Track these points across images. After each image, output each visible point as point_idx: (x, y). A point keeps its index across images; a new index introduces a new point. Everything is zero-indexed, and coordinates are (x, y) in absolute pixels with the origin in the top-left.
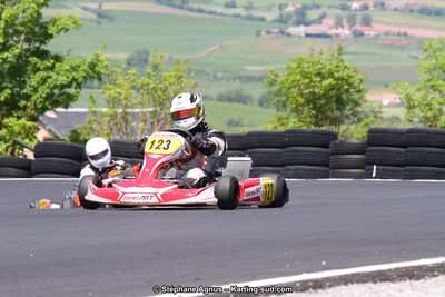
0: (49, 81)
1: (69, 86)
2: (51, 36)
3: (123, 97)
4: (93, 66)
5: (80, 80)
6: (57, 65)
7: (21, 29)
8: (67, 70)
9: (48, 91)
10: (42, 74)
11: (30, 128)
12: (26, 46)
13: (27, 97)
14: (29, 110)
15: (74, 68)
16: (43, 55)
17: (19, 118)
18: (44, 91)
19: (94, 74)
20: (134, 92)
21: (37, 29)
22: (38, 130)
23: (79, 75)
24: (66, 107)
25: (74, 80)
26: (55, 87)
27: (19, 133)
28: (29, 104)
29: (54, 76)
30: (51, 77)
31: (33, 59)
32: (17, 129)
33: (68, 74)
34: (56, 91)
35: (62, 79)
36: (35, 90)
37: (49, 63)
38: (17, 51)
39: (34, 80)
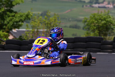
0: (13, 20)
1: (19, 21)
2: (14, 6)
3: (37, 25)
4: (27, 16)
5: (23, 20)
6: (16, 15)
7: (4, 3)
8: (19, 17)
9: (12, 23)
10: (11, 18)
11: (6, 35)
12: (6, 8)
13: (6, 25)
14: (6, 29)
15: (21, 16)
16: (11, 11)
17: (3, 32)
18: (11, 23)
19: (28, 18)
20: (40, 24)
21: (9, 3)
22: (9, 36)
23: (23, 18)
24: (18, 29)
25: (21, 20)
26: (15, 22)
27: (3, 37)
28: (6, 27)
29: (15, 18)
30: (13, 19)
31: (8, 13)
32: (2, 35)
33: (19, 18)
34: (15, 23)
35: (17, 19)
36: (8, 23)
37: (13, 14)
38: (3, 10)
39: (8, 19)
